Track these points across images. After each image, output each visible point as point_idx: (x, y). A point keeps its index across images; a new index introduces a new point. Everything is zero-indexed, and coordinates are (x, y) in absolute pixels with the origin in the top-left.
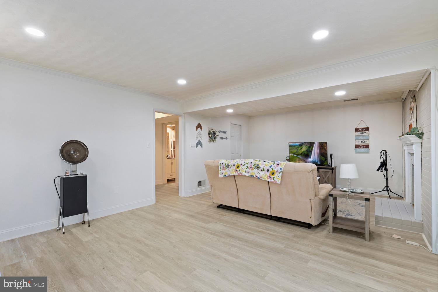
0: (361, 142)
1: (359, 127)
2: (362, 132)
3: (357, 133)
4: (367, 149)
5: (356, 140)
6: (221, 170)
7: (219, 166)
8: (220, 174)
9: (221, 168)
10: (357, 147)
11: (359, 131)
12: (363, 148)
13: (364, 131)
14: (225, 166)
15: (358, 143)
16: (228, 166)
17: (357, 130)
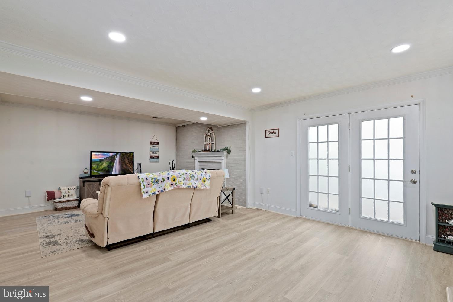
0: (154, 153)
1: (152, 141)
2: (155, 145)
3: (151, 146)
4: (157, 159)
5: (150, 151)
6: (144, 188)
7: (142, 183)
8: (144, 193)
9: (144, 185)
10: (151, 157)
11: (153, 144)
12: (155, 158)
13: (156, 144)
14: (152, 181)
15: (152, 154)
16: (157, 181)
17: (151, 143)
